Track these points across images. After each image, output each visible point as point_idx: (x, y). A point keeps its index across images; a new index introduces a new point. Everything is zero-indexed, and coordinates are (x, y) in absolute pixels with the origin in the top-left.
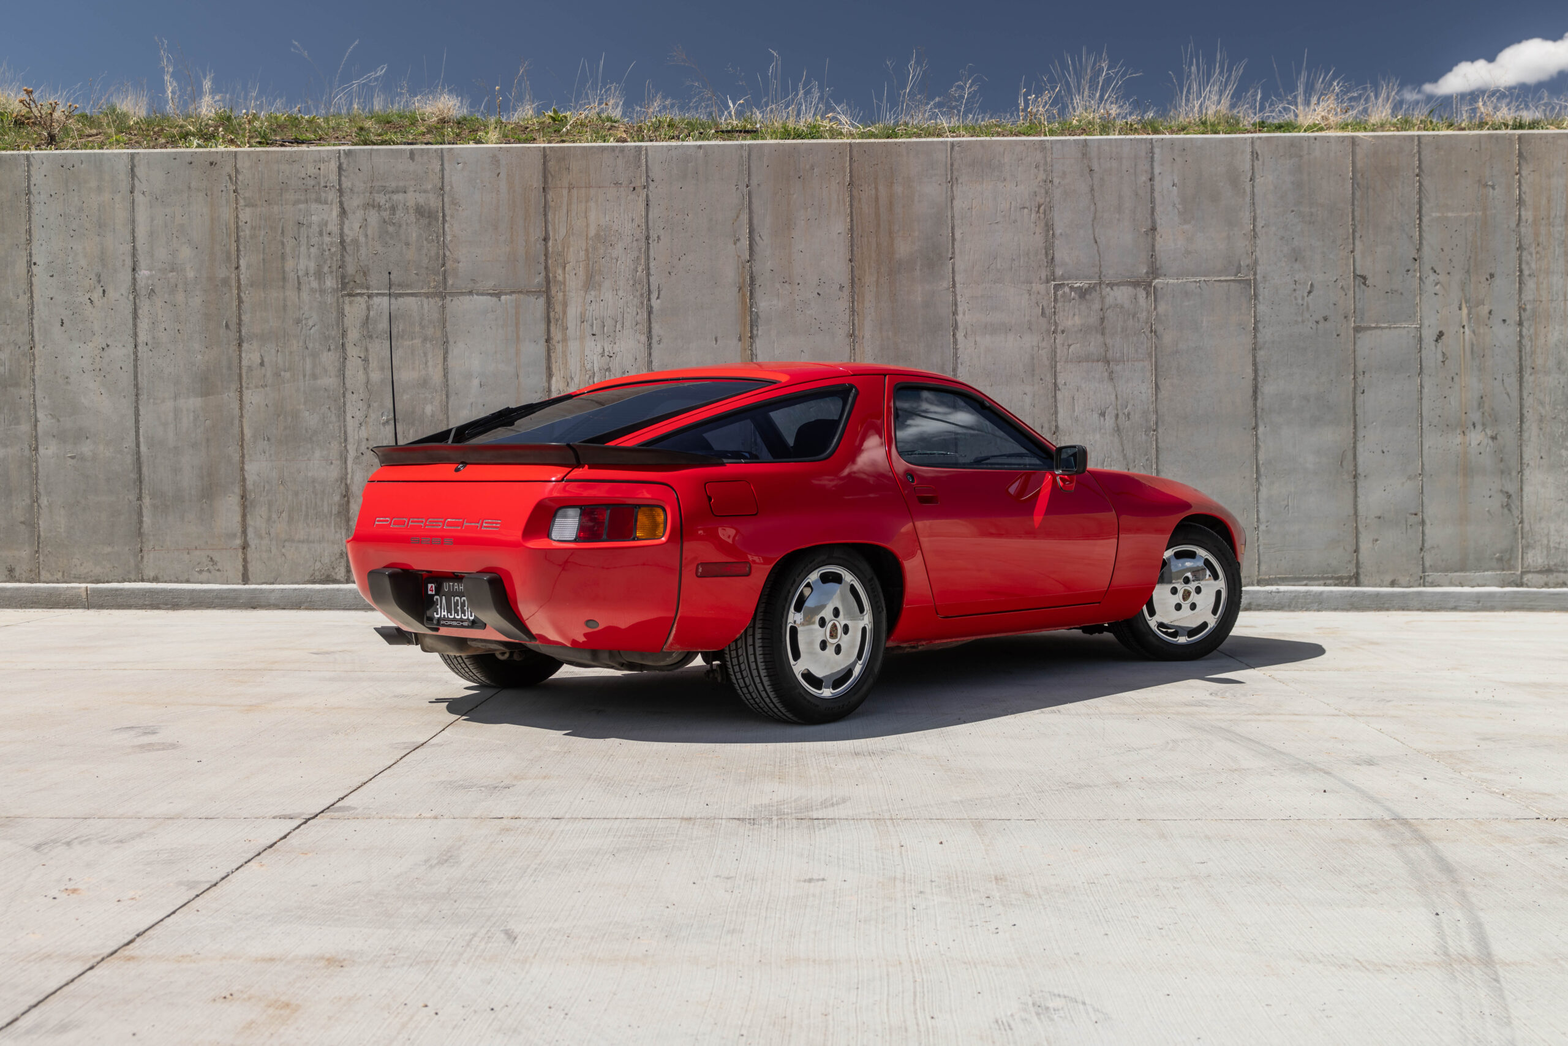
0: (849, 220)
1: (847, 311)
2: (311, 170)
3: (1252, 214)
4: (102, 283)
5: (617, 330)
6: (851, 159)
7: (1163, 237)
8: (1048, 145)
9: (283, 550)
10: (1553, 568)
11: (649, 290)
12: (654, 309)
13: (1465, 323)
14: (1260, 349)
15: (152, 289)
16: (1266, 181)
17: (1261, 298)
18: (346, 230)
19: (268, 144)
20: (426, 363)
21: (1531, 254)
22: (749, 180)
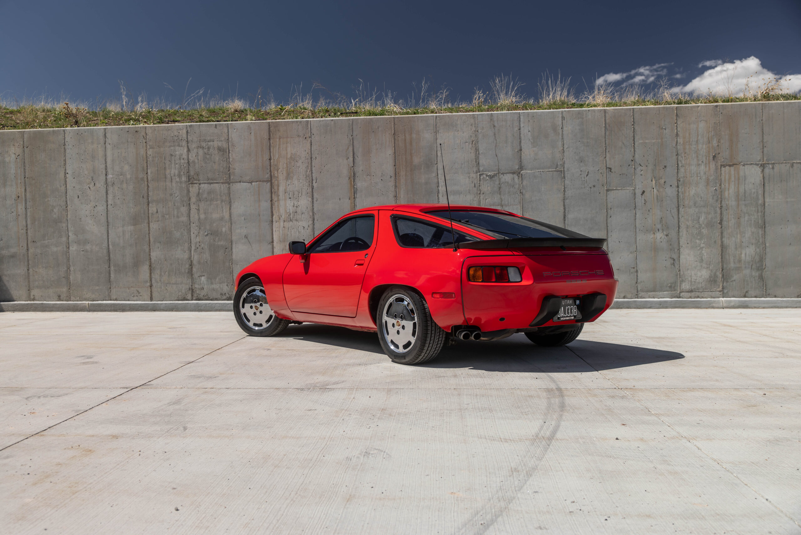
0: (394, 149)
1: (394, 186)
2: (176, 133)
3: (562, 143)
4: (94, 181)
5: (300, 196)
6: (394, 123)
7: (525, 153)
8: (476, 116)
9: (166, 287)
10: (693, 290)
11: (312, 179)
12: (314, 187)
13: (654, 187)
14: (566, 199)
15: (113, 183)
16: (568, 129)
17: (566, 178)
18: (190, 157)
19: (162, 122)
20: (223, 211)
21: (682, 157)
22: (352, 133)
